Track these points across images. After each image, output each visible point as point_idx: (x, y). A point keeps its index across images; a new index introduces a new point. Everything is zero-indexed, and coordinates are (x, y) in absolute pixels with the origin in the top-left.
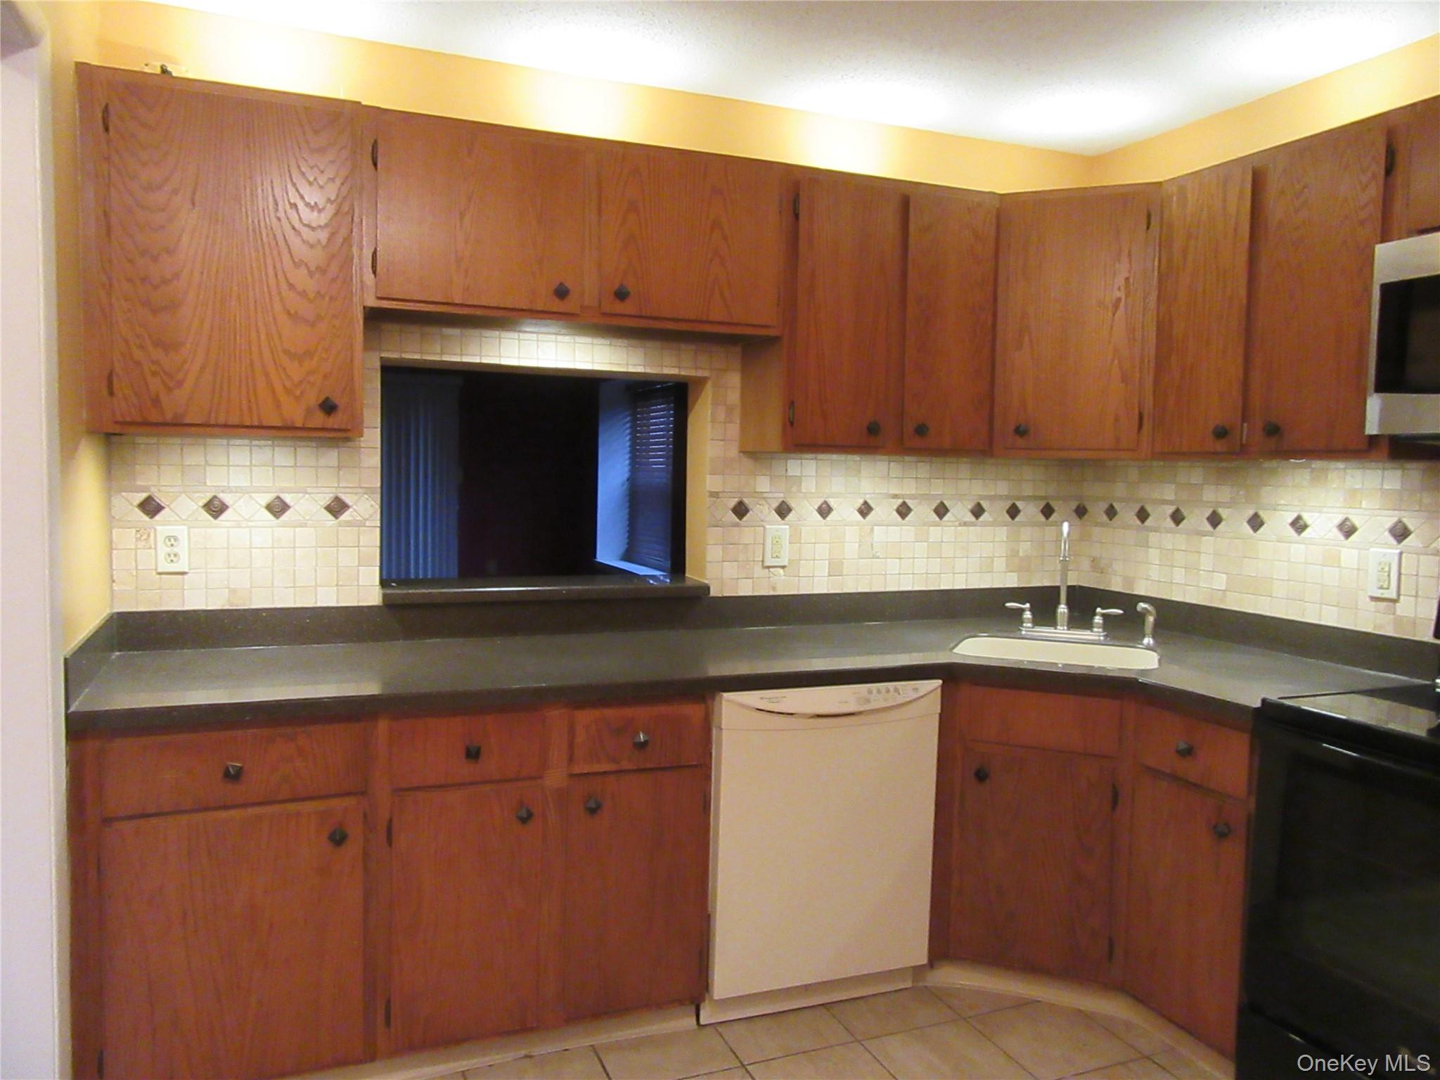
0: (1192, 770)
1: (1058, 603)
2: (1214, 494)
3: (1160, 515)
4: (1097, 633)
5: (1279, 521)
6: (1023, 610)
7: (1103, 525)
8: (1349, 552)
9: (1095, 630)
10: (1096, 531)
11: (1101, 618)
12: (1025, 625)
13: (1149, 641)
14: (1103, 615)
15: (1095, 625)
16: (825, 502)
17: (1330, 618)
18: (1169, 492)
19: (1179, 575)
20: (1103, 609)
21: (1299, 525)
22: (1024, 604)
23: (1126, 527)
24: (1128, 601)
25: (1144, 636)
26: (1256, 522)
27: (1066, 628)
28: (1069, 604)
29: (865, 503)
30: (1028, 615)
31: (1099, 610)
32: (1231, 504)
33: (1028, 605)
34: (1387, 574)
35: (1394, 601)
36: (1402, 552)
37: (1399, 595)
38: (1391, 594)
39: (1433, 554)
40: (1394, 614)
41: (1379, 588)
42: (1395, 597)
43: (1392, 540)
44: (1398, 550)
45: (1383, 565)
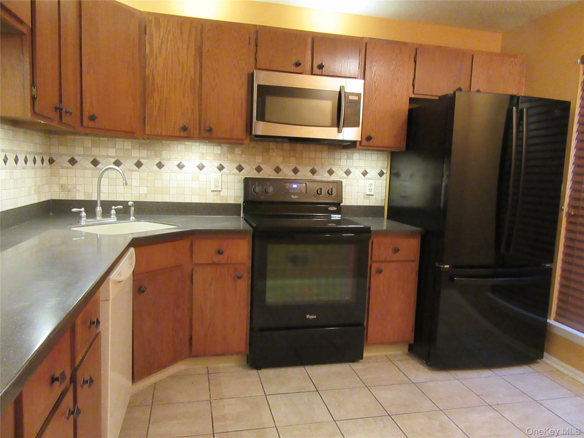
1: (97, 206)
2: (137, 154)
3: (107, 163)
4: (113, 218)
5: (171, 165)
6: (81, 212)
7: (67, 168)
8: (202, 175)
9: (112, 216)
10: (63, 172)
11: (115, 211)
12: (83, 219)
13: (132, 218)
14: (115, 209)
18: (112, 152)
20: (115, 206)
21: (180, 166)
22: (81, 208)
23: (85, 168)
24: (125, 203)
25: (130, 216)
26: (160, 165)
27: (101, 218)
28: (101, 205)
30: (84, 214)
31: (113, 207)
32: (148, 158)
33: (83, 209)
34: (218, 182)
35: (220, 191)
36: (222, 175)
37: (222, 189)
38: (219, 189)
39: (233, 175)
40: (220, 195)
41: (215, 187)
42: (220, 190)
43: (218, 171)
44: (221, 174)
45: (216, 179)
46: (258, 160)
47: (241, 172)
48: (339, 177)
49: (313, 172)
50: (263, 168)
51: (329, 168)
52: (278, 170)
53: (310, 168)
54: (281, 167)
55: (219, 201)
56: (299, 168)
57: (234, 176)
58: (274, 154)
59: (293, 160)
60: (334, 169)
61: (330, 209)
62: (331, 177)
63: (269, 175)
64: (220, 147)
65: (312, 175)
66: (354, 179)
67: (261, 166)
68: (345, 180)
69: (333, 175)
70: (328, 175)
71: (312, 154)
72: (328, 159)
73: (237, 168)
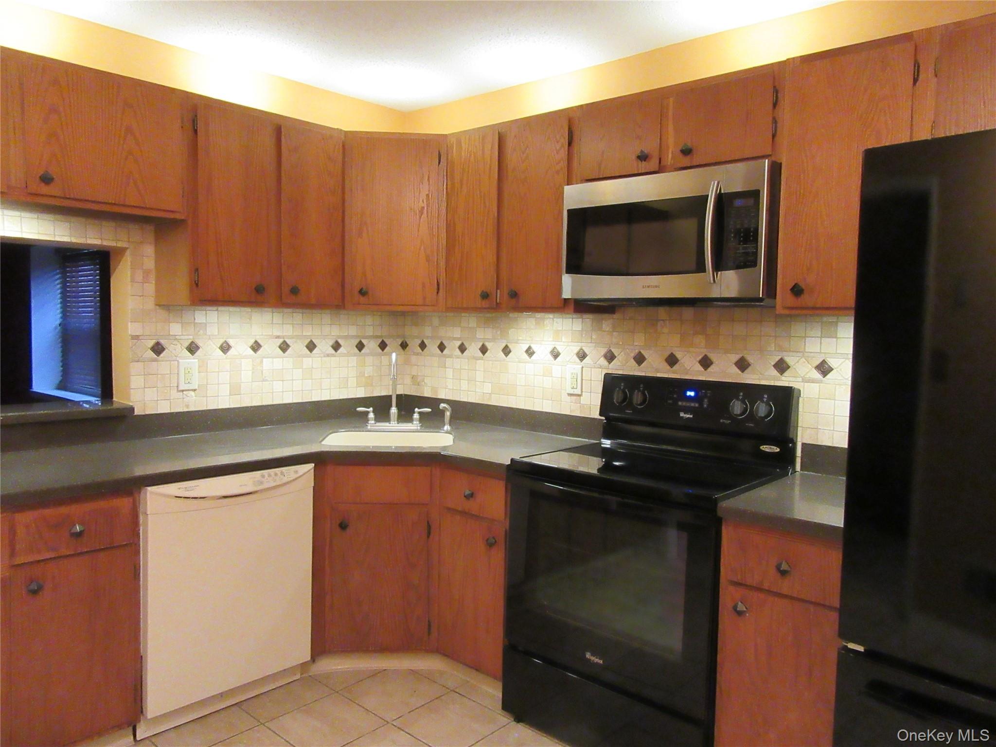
0: (472, 506)
1: (391, 406)
2: (484, 334)
3: (452, 347)
4: (415, 425)
5: (519, 350)
6: (368, 412)
7: (418, 354)
8: (557, 367)
9: (415, 422)
10: (414, 359)
11: (418, 415)
12: (370, 422)
13: (448, 428)
14: (420, 413)
15: (414, 420)
16: (226, 342)
17: (547, 407)
18: (457, 332)
19: (464, 385)
20: (419, 408)
21: (530, 352)
22: (369, 408)
23: (433, 355)
24: (433, 402)
25: (444, 425)
26: (506, 351)
27: (396, 422)
28: (398, 406)
29: (256, 342)
30: (371, 415)
31: (416, 410)
32: (493, 340)
33: (371, 409)
34: (576, 380)
35: (580, 396)
36: (583, 367)
37: (582, 392)
38: (578, 391)
39: (598, 368)
40: (580, 403)
41: (572, 388)
42: (580, 393)
43: (578, 360)
44: (581, 366)
45: (574, 375)
46: (639, 342)
47: (612, 363)
48: (800, 379)
49: (742, 365)
50: (646, 357)
51: (777, 358)
52: (672, 360)
53: (735, 358)
54: (678, 355)
55: (577, 413)
56: (712, 356)
57: (601, 369)
58: (666, 330)
59: (700, 340)
60: (789, 360)
61: (763, 449)
62: (783, 378)
63: (658, 371)
64: (581, 320)
65: (740, 372)
66: (840, 385)
67: (643, 352)
68: (818, 384)
69: (786, 374)
70: (775, 373)
71: (740, 329)
72: (776, 337)
73: (605, 356)
